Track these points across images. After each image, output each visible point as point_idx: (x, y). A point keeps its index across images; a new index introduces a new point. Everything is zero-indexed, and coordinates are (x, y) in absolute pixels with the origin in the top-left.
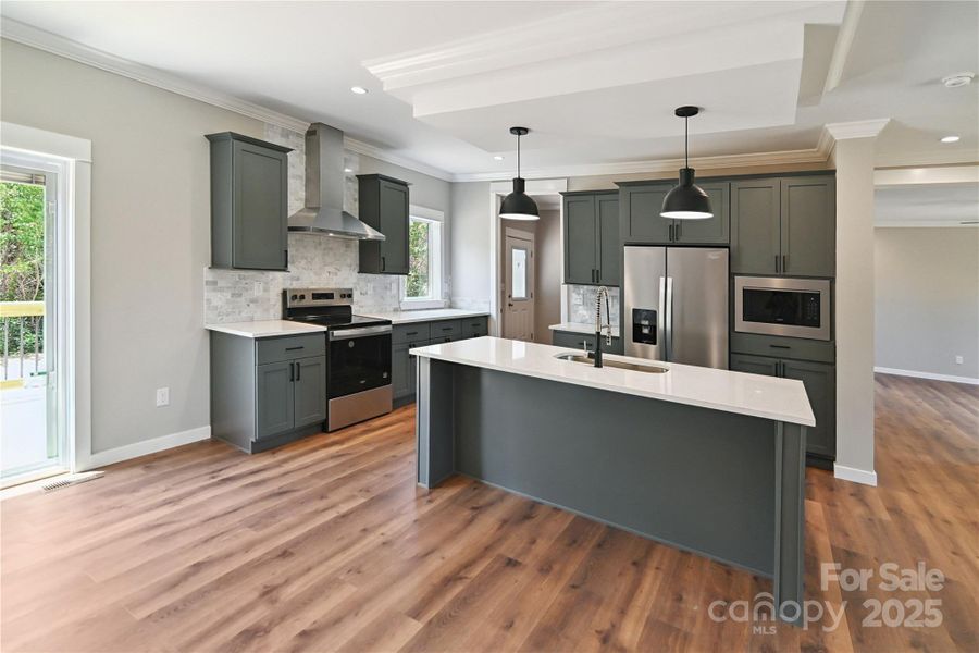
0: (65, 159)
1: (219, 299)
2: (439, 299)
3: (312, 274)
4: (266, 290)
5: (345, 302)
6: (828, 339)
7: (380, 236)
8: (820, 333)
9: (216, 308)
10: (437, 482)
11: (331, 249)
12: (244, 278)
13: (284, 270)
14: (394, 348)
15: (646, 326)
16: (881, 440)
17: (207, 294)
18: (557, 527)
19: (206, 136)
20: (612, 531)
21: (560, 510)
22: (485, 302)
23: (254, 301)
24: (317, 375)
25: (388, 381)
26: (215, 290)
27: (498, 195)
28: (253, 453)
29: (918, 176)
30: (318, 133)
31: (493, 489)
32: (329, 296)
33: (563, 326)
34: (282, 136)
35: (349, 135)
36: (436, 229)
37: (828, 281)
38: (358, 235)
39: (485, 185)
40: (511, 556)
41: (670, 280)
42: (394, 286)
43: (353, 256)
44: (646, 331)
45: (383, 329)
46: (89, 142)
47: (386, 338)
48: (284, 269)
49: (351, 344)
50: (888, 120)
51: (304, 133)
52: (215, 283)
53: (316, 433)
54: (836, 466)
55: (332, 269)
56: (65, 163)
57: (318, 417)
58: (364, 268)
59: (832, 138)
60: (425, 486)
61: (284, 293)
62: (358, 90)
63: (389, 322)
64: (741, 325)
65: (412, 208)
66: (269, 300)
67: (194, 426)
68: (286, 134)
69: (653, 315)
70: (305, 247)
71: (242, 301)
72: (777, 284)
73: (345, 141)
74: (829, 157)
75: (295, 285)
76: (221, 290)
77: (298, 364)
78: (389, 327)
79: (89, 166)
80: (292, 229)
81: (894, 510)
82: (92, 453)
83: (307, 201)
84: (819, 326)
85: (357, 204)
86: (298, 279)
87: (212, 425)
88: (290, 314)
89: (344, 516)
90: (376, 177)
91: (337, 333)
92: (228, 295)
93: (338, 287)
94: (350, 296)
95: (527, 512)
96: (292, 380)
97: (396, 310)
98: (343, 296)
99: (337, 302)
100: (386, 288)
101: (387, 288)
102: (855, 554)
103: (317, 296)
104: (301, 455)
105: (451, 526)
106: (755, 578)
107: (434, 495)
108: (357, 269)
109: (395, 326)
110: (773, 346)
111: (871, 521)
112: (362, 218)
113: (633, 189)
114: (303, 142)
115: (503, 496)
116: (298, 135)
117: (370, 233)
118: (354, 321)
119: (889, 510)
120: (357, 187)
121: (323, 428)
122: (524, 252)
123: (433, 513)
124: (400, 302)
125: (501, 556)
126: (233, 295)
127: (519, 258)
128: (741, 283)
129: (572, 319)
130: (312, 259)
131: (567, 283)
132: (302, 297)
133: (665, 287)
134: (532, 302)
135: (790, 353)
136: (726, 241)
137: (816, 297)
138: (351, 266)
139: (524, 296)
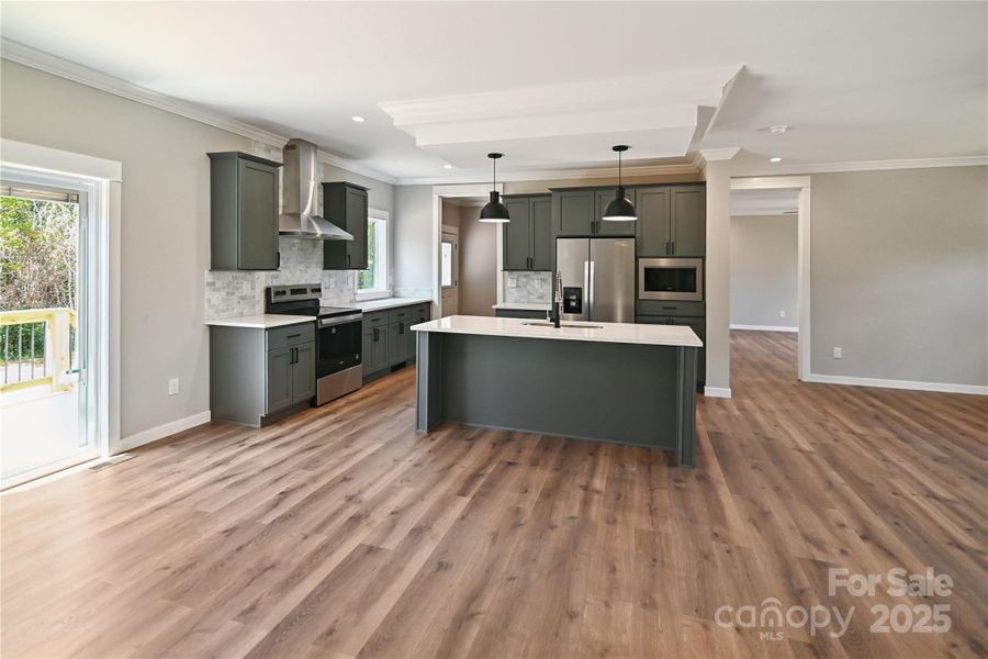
0: (99, 179)
1: (217, 297)
2: (385, 290)
3: (287, 273)
4: (253, 288)
5: (314, 296)
6: (701, 300)
7: (348, 236)
8: (696, 296)
9: (214, 305)
10: (434, 426)
12: (236, 278)
13: (274, 270)
14: (363, 332)
15: (573, 300)
16: (733, 372)
17: (208, 293)
18: (532, 443)
19: (208, 154)
20: (569, 440)
21: (529, 434)
22: (428, 290)
23: (243, 298)
24: (308, 359)
25: (359, 362)
26: (214, 290)
27: (440, 196)
28: (262, 426)
29: (756, 184)
30: (295, 147)
31: (475, 428)
32: (302, 291)
33: (500, 305)
34: (266, 151)
35: (321, 149)
36: (383, 227)
37: (700, 260)
39: (429, 187)
40: (510, 460)
41: (592, 263)
42: (351, 280)
43: (319, 255)
44: (573, 304)
45: (352, 317)
46: (120, 164)
47: (358, 324)
48: (275, 268)
49: (334, 331)
50: (738, 148)
51: (282, 147)
52: (214, 284)
53: (306, 409)
54: (706, 388)
55: (303, 267)
56: (98, 183)
57: (309, 394)
58: (327, 265)
59: (703, 159)
60: (424, 431)
61: (268, 291)
62: (358, 119)
63: (360, 311)
64: (643, 294)
65: (370, 210)
66: (254, 297)
67: (196, 412)
68: (268, 149)
69: (579, 291)
71: (234, 299)
72: (663, 263)
74: (701, 172)
76: (218, 290)
77: (297, 349)
78: (361, 315)
79: (120, 185)
80: (281, 233)
81: (742, 409)
82: (121, 438)
83: (285, 207)
84: (695, 291)
87: (211, 409)
88: (271, 308)
89: (373, 454)
90: (343, 185)
91: (324, 321)
92: (223, 294)
93: (308, 283)
94: (319, 290)
95: (508, 438)
96: (292, 363)
97: (351, 302)
98: (314, 290)
99: (310, 295)
101: (345, 282)
102: (721, 434)
103: (295, 291)
104: (302, 425)
105: (457, 452)
106: (665, 452)
107: (434, 436)
108: (322, 266)
109: (366, 313)
110: (665, 308)
111: (729, 417)
112: (327, 218)
113: (564, 194)
114: (281, 155)
115: (485, 431)
116: (278, 149)
118: (322, 312)
119: (739, 410)
120: (322, 193)
121: (312, 403)
122: (450, 245)
123: (440, 445)
124: (355, 294)
125: (501, 462)
126: (228, 294)
127: (447, 250)
128: (643, 263)
129: (508, 298)
130: (288, 259)
131: (504, 270)
132: (284, 293)
133: (589, 269)
134: (456, 288)
135: (677, 312)
136: (632, 233)
137: (693, 271)
138: (317, 263)
139: (449, 284)
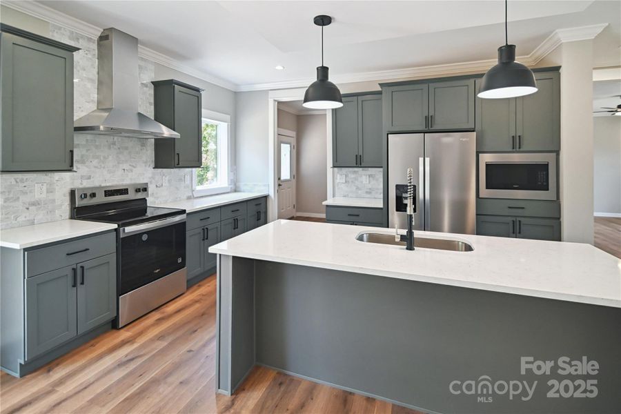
2: (226, 185)
3: (105, 172)
4: (50, 191)
5: (140, 196)
6: (555, 199)
7: (175, 134)
8: (548, 195)
10: (240, 382)
11: (126, 148)
13: (70, 171)
14: (188, 234)
21: (373, 400)
22: (265, 185)
23: (35, 204)
24: (104, 275)
25: (183, 265)
27: (275, 100)
30: (111, 37)
31: (299, 382)
32: (123, 191)
35: (144, 44)
36: (223, 129)
37: (555, 154)
38: (152, 133)
39: (265, 93)
41: (427, 160)
42: (188, 178)
43: (149, 153)
45: (177, 219)
47: (181, 226)
48: (70, 168)
51: (96, 37)
53: (105, 332)
55: (126, 166)
57: (109, 315)
58: (160, 163)
59: (559, 41)
60: (227, 391)
61: (72, 193)
63: (183, 212)
64: (485, 193)
65: (203, 111)
66: (54, 201)
68: (75, 37)
70: (97, 147)
71: (19, 205)
73: (139, 50)
75: (86, 184)
77: (82, 267)
80: (79, 129)
83: (99, 103)
84: (548, 190)
85: (153, 107)
86: (89, 178)
88: (79, 213)
90: (170, 83)
91: (129, 229)
93: (133, 182)
94: (145, 190)
96: (75, 285)
97: (189, 198)
98: (138, 190)
99: (132, 196)
100: (180, 180)
101: (182, 180)
103: (108, 193)
107: (238, 404)
108: (153, 165)
109: (188, 214)
110: (510, 208)
112: (158, 118)
113: (396, 88)
114: (95, 46)
115: (311, 392)
116: (90, 40)
117: (166, 132)
118: (149, 214)
120: (152, 92)
121: (114, 325)
122: (289, 145)
124: (193, 191)
126: (7, 200)
127: (286, 149)
128: (487, 158)
129: (337, 194)
131: (334, 167)
132: (93, 195)
133: (424, 166)
134: (294, 181)
135: (526, 213)
136: (471, 126)
137: (545, 167)
138: (146, 162)
139: (289, 178)
